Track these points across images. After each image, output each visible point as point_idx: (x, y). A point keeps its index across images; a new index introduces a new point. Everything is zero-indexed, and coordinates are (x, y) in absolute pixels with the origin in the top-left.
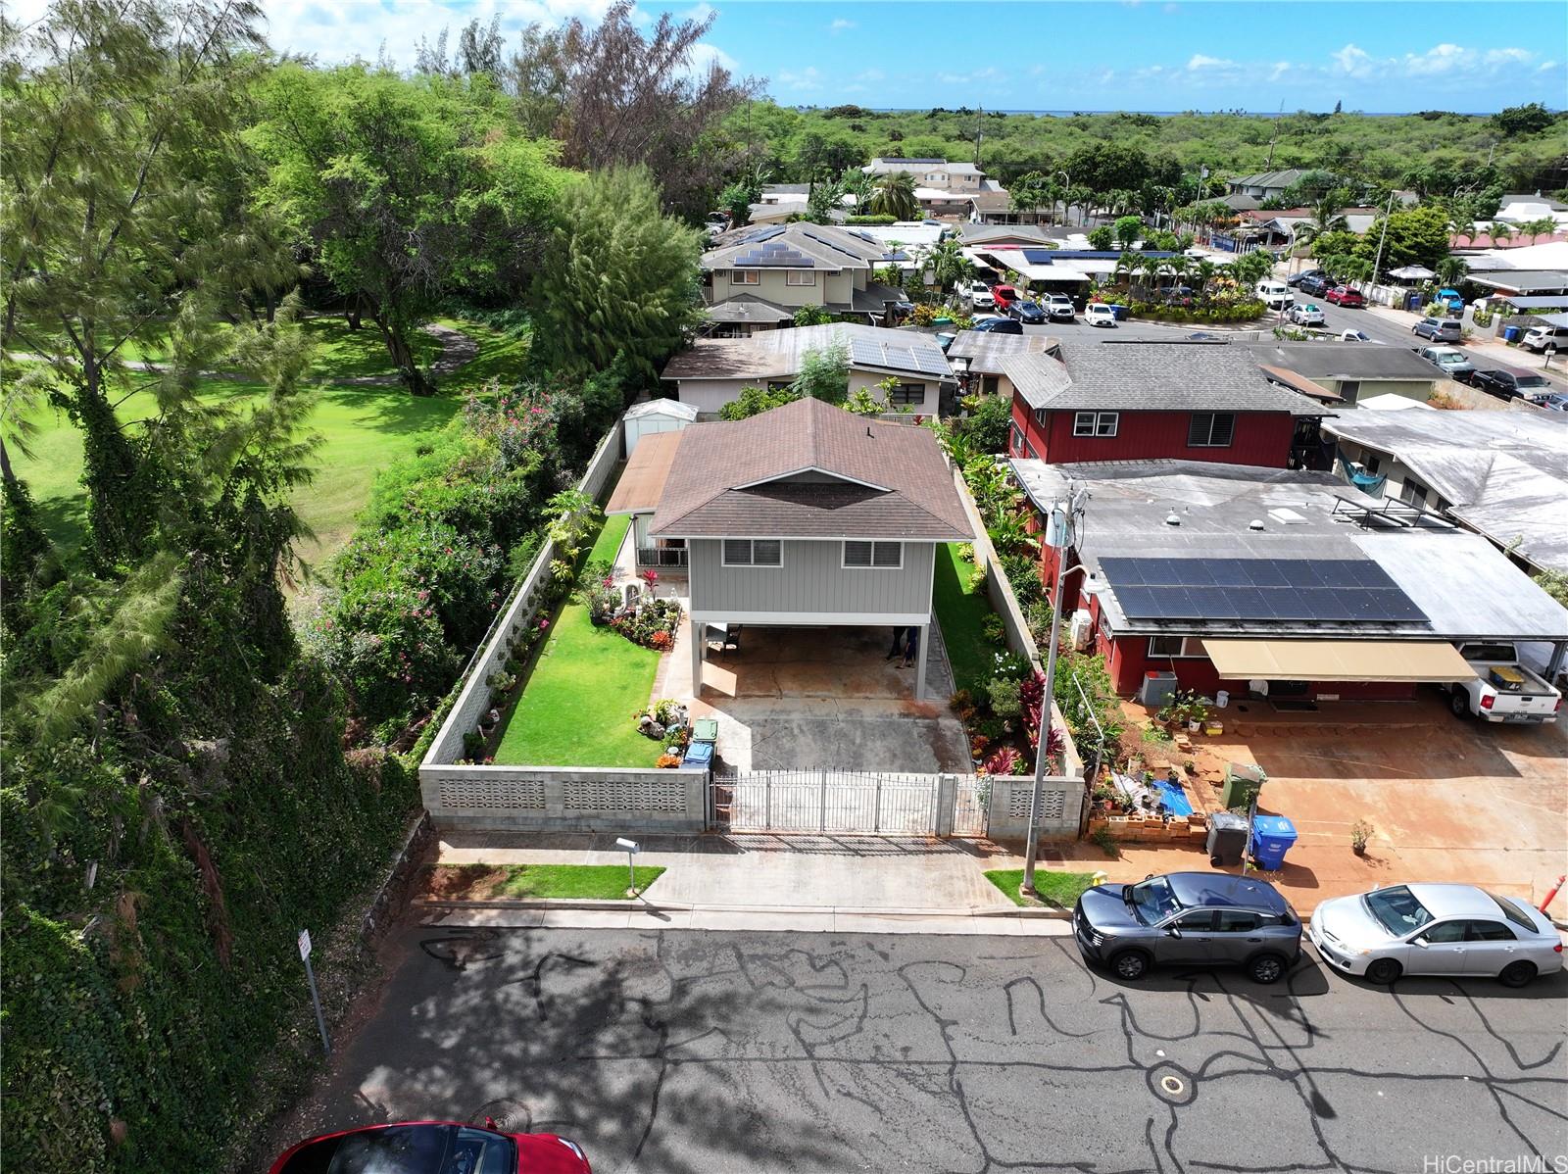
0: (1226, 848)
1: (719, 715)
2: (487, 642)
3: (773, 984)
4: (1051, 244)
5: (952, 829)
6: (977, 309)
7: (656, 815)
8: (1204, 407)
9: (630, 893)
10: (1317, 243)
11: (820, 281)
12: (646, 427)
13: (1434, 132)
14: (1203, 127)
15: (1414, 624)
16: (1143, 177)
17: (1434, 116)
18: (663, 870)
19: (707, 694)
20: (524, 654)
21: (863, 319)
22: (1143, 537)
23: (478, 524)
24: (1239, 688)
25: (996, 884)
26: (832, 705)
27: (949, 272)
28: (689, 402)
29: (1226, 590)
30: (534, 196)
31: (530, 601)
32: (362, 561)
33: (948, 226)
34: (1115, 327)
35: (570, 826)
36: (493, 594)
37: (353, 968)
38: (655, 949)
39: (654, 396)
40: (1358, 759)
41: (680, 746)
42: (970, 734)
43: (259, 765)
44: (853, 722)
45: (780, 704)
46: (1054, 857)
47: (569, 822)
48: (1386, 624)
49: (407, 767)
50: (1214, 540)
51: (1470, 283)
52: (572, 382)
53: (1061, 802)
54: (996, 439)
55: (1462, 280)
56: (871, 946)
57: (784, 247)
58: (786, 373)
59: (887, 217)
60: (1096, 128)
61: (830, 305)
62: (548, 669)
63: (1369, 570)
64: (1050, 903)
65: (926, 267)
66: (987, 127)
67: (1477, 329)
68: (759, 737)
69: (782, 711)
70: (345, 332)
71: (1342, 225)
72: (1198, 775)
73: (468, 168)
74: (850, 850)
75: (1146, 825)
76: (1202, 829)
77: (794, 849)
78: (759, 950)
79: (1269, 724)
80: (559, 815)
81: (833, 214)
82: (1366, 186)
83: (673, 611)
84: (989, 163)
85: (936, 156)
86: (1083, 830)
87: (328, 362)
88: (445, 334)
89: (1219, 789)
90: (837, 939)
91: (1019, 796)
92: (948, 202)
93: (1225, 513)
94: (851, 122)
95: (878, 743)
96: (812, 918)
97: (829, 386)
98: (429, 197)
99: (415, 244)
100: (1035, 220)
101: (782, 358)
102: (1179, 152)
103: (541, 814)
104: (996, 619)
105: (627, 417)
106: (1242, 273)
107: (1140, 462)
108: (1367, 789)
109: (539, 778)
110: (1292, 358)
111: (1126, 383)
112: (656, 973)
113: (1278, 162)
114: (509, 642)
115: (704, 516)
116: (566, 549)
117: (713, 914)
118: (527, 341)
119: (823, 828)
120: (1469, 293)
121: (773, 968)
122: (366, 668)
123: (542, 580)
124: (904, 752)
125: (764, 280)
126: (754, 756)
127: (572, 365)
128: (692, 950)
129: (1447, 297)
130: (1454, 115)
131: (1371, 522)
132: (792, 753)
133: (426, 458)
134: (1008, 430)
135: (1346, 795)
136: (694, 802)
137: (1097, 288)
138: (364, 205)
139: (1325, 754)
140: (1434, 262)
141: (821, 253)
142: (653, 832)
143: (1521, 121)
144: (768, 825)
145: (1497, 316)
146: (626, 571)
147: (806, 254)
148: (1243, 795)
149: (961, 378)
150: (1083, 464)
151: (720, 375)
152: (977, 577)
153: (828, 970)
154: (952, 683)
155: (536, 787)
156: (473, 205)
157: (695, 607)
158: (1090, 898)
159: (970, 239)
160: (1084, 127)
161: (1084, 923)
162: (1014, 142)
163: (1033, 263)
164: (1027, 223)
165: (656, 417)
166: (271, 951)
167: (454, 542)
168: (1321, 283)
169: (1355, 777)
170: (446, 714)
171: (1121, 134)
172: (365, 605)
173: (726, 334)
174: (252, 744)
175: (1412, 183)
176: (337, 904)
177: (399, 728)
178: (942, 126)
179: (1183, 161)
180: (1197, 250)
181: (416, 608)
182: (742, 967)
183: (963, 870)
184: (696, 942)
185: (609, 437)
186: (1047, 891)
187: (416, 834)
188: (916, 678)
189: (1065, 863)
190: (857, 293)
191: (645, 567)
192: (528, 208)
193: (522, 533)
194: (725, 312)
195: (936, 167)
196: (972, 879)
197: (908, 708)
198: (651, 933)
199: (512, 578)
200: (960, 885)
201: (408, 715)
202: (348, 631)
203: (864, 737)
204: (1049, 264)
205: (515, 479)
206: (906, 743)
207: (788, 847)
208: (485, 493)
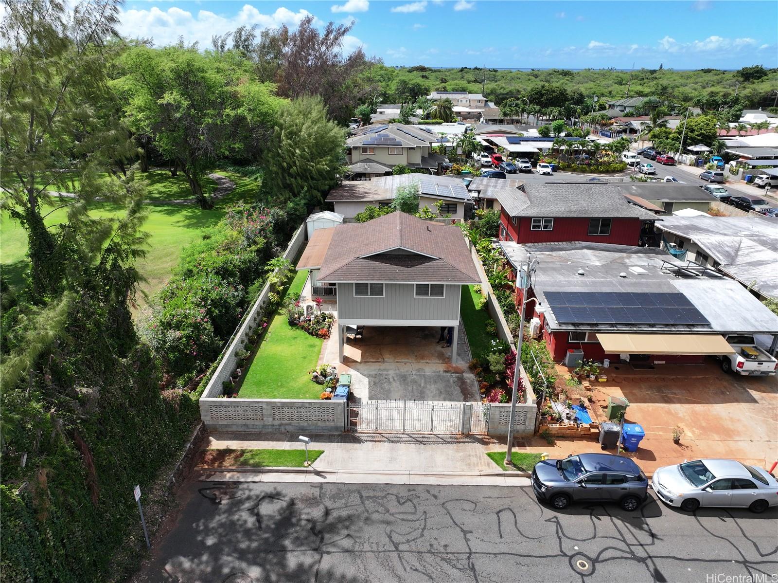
0: (609, 440)
1: (352, 372)
2: (235, 335)
3: (378, 512)
4: (520, 134)
5: (470, 430)
6: (483, 166)
7: (320, 424)
8: (596, 215)
9: (306, 464)
10: (652, 133)
11: (405, 152)
12: (318, 225)
13: (708, 79)
14: (595, 76)
15: (703, 326)
16: (565, 101)
17: (708, 71)
18: (323, 452)
19: (346, 361)
20: (254, 341)
21: (427, 171)
22: (566, 281)
23: (232, 274)
24: (615, 358)
25: (492, 459)
26: (410, 367)
27: (469, 148)
28: (339, 213)
29: (608, 308)
30: (263, 111)
31: (258, 314)
32: (173, 293)
33: (469, 125)
34: (552, 175)
35: (275, 429)
36: (239, 310)
37: (163, 504)
38: (318, 493)
39: (322, 210)
40: (675, 394)
41: (332, 388)
42: (479, 381)
43: (116, 400)
44: (420, 375)
45: (383, 366)
46: (522, 445)
47: (275, 427)
48: (688, 326)
49: (194, 399)
50: (602, 283)
51: (728, 153)
52: (281, 203)
53: (525, 417)
54: (492, 231)
55: (723, 151)
56: (428, 492)
57: (387, 136)
58: (388, 198)
59: (439, 120)
60: (542, 77)
61: (410, 164)
62: (267, 348)
63: (680, 298)
64: (519, 469)
65: (458, 146)
66: (488, 76)
67: (731, 176)
68: (372, 383)
69: (384, 370)
70: (169, 178)
71: (664, 124)
72: (594, 402)
73: (230, 97)
74: (418, 441)
75: (568, 428)
76: (597, 431)
77: (390, 441)
78: (371, 494)
79: (630, 376)
80: (270, 423)
81: (412, 119)
82: (675, 105)
83: (330, 318)
84: (489, 94)
85: (463, 90)
86: (536, 431)
87: (160, 193)
88: (220, 179)
89: (605, 410)
90: (411, 488)
91: (504, 414)
92: (469, 113)
93: (607, 268)
94: (421, 74)
95: (433, 386)
96: (398, 477)
97: (409, 206)
98: (211, 112)
99: (203, 134)
100: (512, 122)
101: (386, 191)
102: (583, 89)
103: (261, 423)
104: (492, 323)
105: (308, 220)
106: (614, 148)
107: (564, 243)
108: (680, 409)
109: (260, 405)
110: (640, 191)
111: (557, 204)
112: (317, 505)
113: (632, 93)
114: (247, 334)
115: (345, 271)
116: (277, 287)
117: (348, 475)
118: (260, 182)
119: (404, 430)
120: (727, 158)
121: (379, 503)
122: (173, 348)
123: (264, 303)
124: (446, 391)
125: (377, 152)
126: (370, 393)
127: (281, 194)
128: (337, 493)
129: (716, 160)
130: (717, 70)
131: (680, 273)
132: (389, 391)
133: (207, 241)
134: (498, 226)
135: (669, 412)
136: (339, 417)
137: (543, 155)
138: (178, 115)
139: (658, 392)
140: (710, 143)
141: (405, 138)
142: (319, 432)
143: (751, 74)
144: (377, 428)
145: (741, 170)
146: (307, 298)
147: (398, 139)
148: (617, 413)
149: (475, 201)
150: (536, 244)
151: (355, 199)
152: (483, 301)
153: (406, 504)
154: (470, 355)
155: (259, 409)
156: (232, 114)
157: (340, 317)
158: (540, 467)
159: (480, 131)
160: (536, 76)
161: (537, 480)
162: (502, 83)
163: (511, 143)
164: (508, 123)
165: (323, 220)
166: (121, 496)
167: (220, 284)
168: (654, 153)
169: (674, 403)
170: (214, 372)
171: (555, 80)
172: (173, 316)
173: (358, 179)
174: (113, 389)
175: (698, 104)
176: (156, 470)
177: (190, 379)
178: (466, 76)
179: (585, 93)
180: (592, 137)
181: (199, 318)
182: (363, 503)
183: (476, 452)
184: (339, 489)
185: (299, 230)
186: (518, 463)
187: (198, 433)
188: (452, 353)
189: (527, 448)
190: (423, 158)
191: (316, 296)
192: (260, 117)
193: (255, 279)
194: (358, 168)
195: (463, 96)
196: (480, 457)
197: (448, 368)
198: (316, 485)
199: (249, 302)
200: (474, 460)
201: (195, 372)
202: (165, 329)
203: (425, 383)
204: (519, 143)
205: (251, 252)
206: (447, 386)
207: (386, 440)
208: (236, 259)
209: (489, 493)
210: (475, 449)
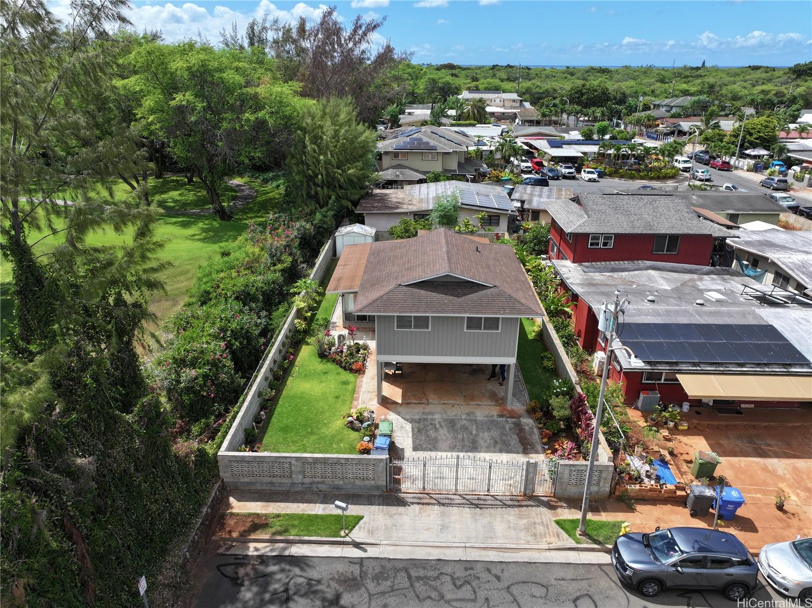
0: (700, 507)
1: (392, 416)
2: (259, 370)
3: (430, 597)
4: (561, 136)
5: (534, 492)
6: (523, 172)
7: (358, 482)
8: (663, 232)
9: (342, 533)
10: (703, 136)
11: (440, 158)
12: (348, 240)
13: (757, 76)
14: (635, 74)
15: (802, 365)
16: (607, 100)
17: (756, 68)
18: (362, 518)
19: (385, 402)
20: (279, 377)
21: (462, 178)
22: (635, 309)
23: (254, 299)
24: (697, 403)
25: (563, 528)
26: (458, 410)
27: (508, 151)
28: (371, 226)
29: (688, 343)
30: (287, 113)
31: (283, 344)
32: (188, 323)
33: (505, 127)
34: (598, 181)
35: (306, 488)
36: (262, 340)
37: (175, 587)
38: (358, 572)
39: (352, 222)
40: (770, 445)
41: (370, 436)
42: (540, 428)
44: (471, 420)
45: (428, 409)
46: (595, 509)
47: (306, 486)
49: (211, 452)
50: (677, 312)
51: (790, 157)
52: (306, 215)
53: (600, 477)
54: (541, 247)
55: (784, 156)
56: (489, 571)
57: (420, 139)
58: (424, 209)
59: (473, 122)
60: (579, 75)
61: (445, 171)
62: (295, 385)
63: (770, 331)
64: (595, 541)
65: (497, 150)
66: (521, 74)
67: (796, 183)
68: (416, 430)
69: (429, 413)
70: (185, 184)
71: (717, 126)
72: (676, 456)
73: (251, 99)
74: (472, 504)
75: (650, 490)
76: (683, 493)
77: (440, 504)
78: (422, 573)
79: (714, 423)
80: (300, 481)
81: (444, 120)
82: (726, 105)
83: (365, 349)
84: (524, 93)
85: (496, 90)
86: (612, 493)
87: (175, 201)
88: (238, 186)
89: (689, 465)
90: (469, 565)
91: (574, 473)
92: (503, 113)
93: (679, 293)
94: (451, 72)
95: (486, 434)
96: (452, 551)
97: (448, 218)
98: (228, 115)
99: (221, 140)
100: (550, 123)
101: (421, 201)
102: (627, 86)
103: (290, 481)
104: (549, 356)
105: (337, 234)
106: (667, 153)
107: (626, 262)
108: (779, 465)
109: (288, 460)
110: (701, 201)
111: (618, 218)
112: (359, 589)
113: (677, 93)
114: (271, 370)
115: (385, 301)
116: (304, 313)
117: (392, 548)
118: (282, 190)
119: (456, 490)
120: (789, 163)
121: (431, 586)
122: (189, 390)
123: (290, 331)
124: (502, 440)
125: (410, 157)
126: (414, 442)
127: (306, 205)
128: (381, 573)
129: (777, 165)
130: (767, 67)
131: (765, 300)
132: (436, 440)
133: (226, 259)
134: (548, 241)
135: (765, 469)
136: (380, 474)
137: (588, 160)
138: (193, 119)
139: (750, 443)
140: (769, 147)
141: (441, 142)
142: (356, 492)
143: (804, 71)
144: (424, 488)
145: (807, 176)
146: (337, 324)
147: (432, 143)
148: (706, 471)
149: (519, 211)
150: (594, 263)
151: (388, 209)
152: (536, 329)
153: (464, 588)
154: (527, 396)
155: (287, 466)
156: (252, 118)
157: (380, 351)
158: (623, 542)
159: (517, 134)
160: (572, 74)
161: (620, 560)
162: (537, 82)
163: (552, 147)
164: (546, 125)
165: (354, 234)
166: (124, 583)
167: (241, 310)
168: (707, 157)
169: (769, 457)
170: (234, 418)
171: (592, 77)
172: (188, 352)
173: (390, 187)
174: (114, 452)
175: (752, 103)
176: (166, 543)
177: (207, 425)
178: (498, 74)
179: (628, 92)
180: (638, 140)
181: (218, 353)
182: (412, 586)
183: (541, 518)
184: (383, 567)
185: (327, 246)
186: (593, 533)
187: (216, 494)
188: (506, 392)
189: (602, 513)
190: (460, 164)
191: (348, 324)
192: (283, 120)
193: (279, 303)
194: (389, 174)
195: (496, 95)
196: (547, 524)
197: (502, 412)
198: (355, 561)
199: (273, 329)
200: (540, 529)
201: (213, 417)
202: (178, 367)
203: (477, 430)
204: (561, 147)
205: (275, 271)
206: (502, 434)
207: (435, 502)
208: (258, 280)
209: (561, 573)
210: (541, 514)
